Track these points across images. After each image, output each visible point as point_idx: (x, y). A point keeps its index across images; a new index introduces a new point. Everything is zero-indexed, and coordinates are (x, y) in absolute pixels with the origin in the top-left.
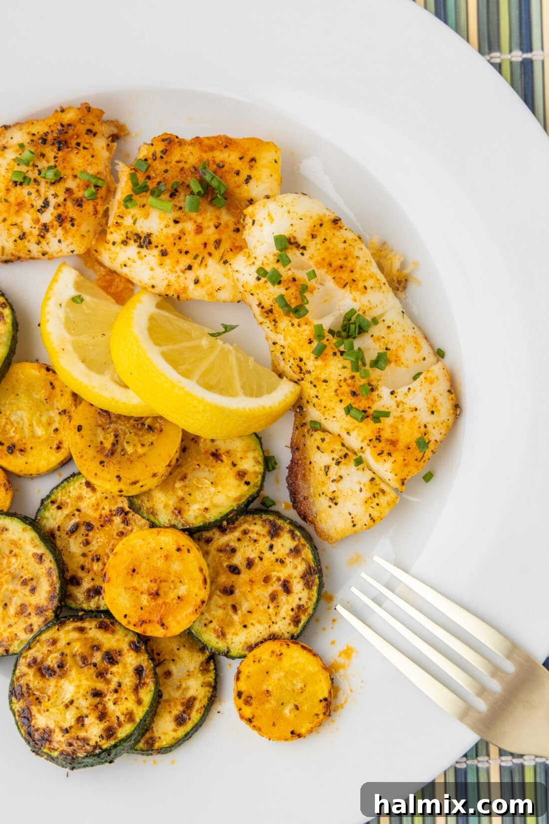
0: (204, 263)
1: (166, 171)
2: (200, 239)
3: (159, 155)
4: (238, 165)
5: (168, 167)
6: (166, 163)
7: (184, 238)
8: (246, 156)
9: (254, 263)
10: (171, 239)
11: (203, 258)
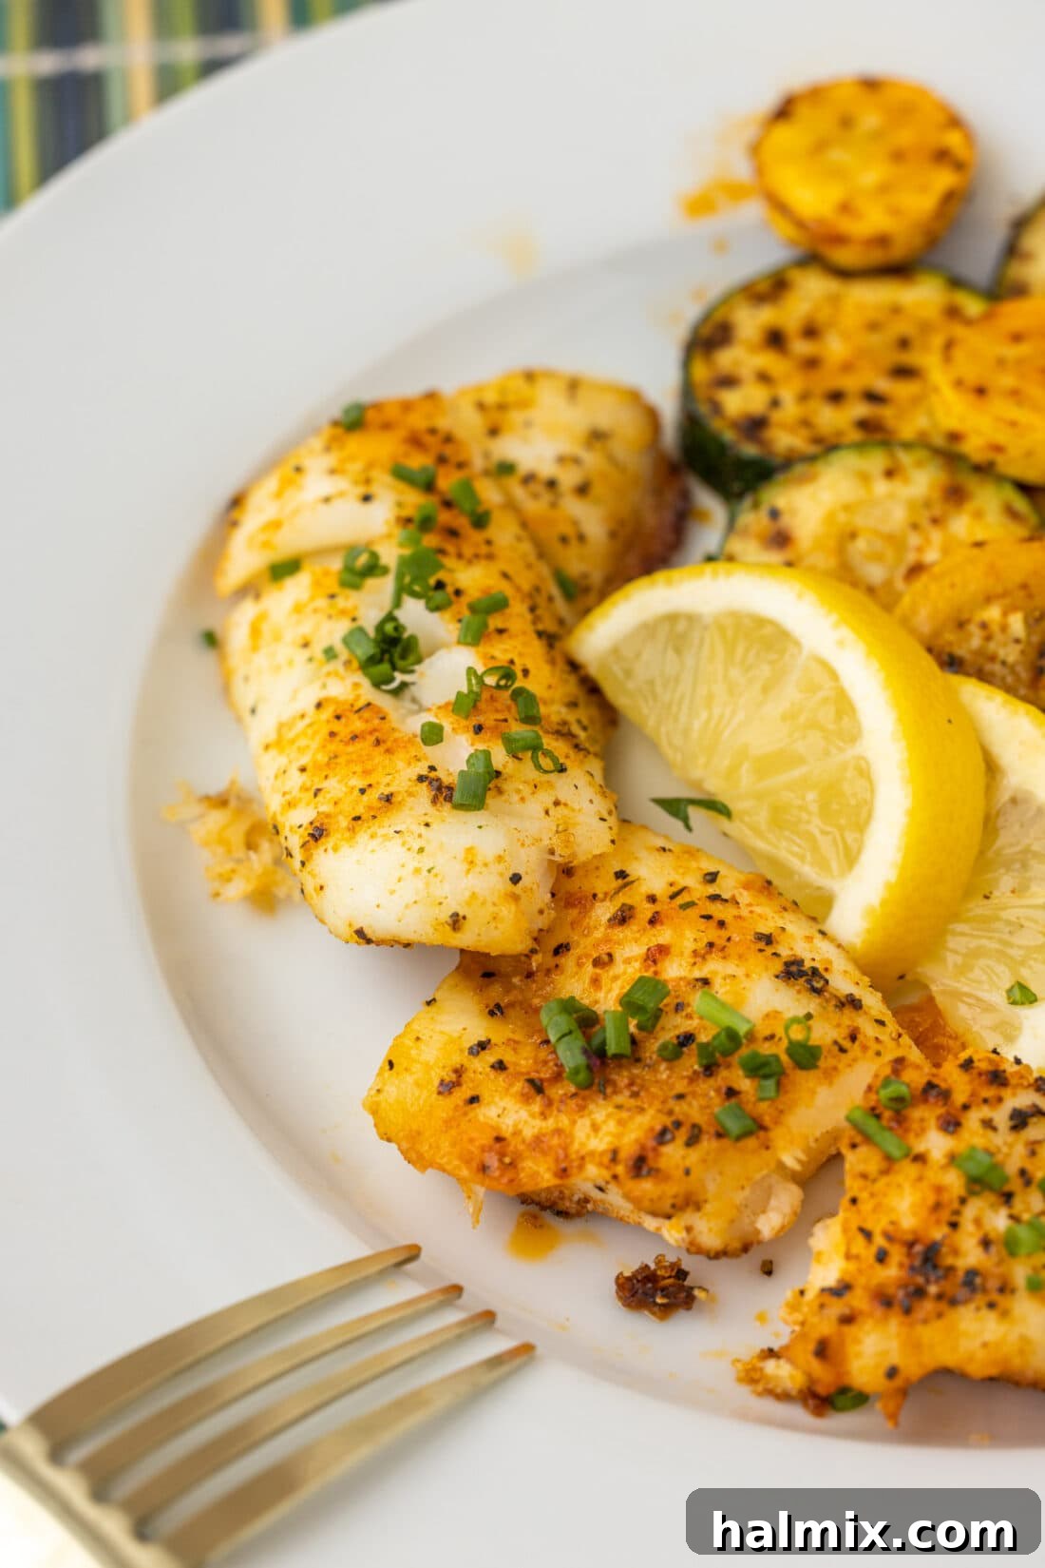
0: (675, 889)
1: (680, 1097)
2: (663, 935)
3: (682, 1135)
4: (490, 1085)
5: (672, 1103)
6: (670, 1113)
7: (701, 945)
8: (460, 1103)
9: (557, 803)
10: (731, 949)
11: (673, 897)
